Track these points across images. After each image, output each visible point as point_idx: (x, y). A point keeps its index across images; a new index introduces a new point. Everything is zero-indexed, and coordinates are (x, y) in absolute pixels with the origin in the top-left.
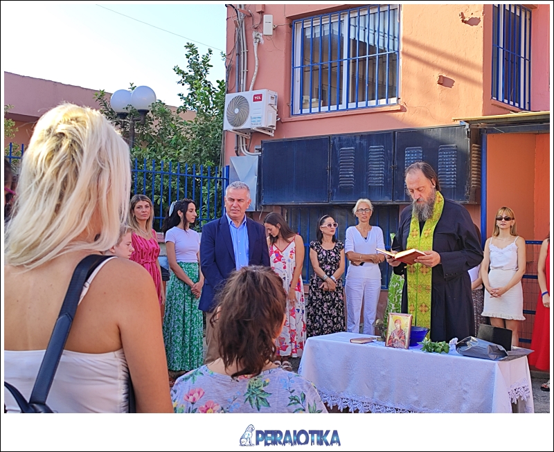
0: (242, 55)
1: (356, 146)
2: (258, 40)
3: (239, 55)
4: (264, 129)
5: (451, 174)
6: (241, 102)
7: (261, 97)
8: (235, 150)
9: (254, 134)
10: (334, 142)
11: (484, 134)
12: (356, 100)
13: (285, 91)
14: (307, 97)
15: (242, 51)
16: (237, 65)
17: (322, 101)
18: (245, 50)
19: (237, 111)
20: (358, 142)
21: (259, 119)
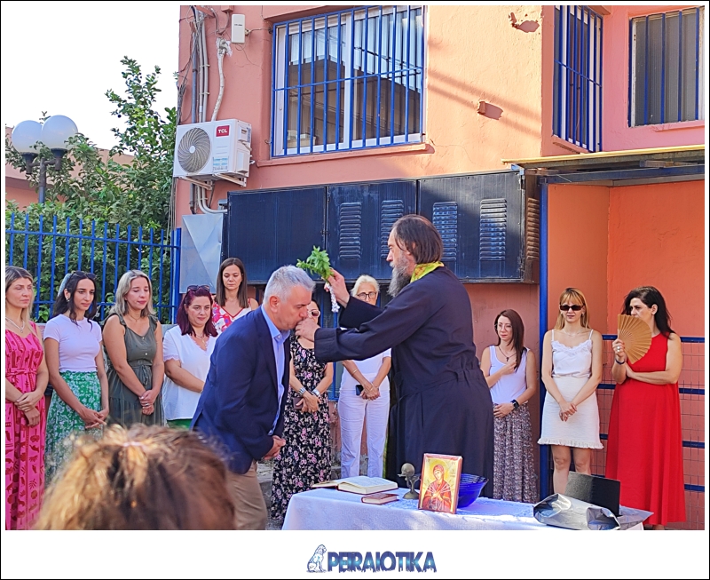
0: (201, 72)
1: (363, 201)
2: (224, 50)
3: (196, 71)
4: (232, 175)
5: (498, 240)
6: (199, 137)
7: (228, 130)
8: (190, 206)
9: (218, 183)
10: (332, 195)
11: (545, 184)
12: (363, 137)
13: (262, 122)
14: (293, 133)
15: (201, 66)
16: (194, 85)
17: (314, 138)
18: (206, 65)
19: (192, 149)
20: (366, 194)
21: (224, 162)
